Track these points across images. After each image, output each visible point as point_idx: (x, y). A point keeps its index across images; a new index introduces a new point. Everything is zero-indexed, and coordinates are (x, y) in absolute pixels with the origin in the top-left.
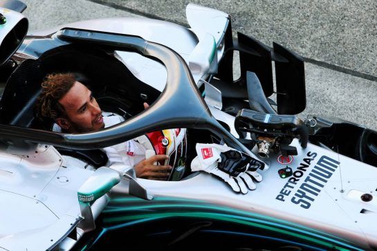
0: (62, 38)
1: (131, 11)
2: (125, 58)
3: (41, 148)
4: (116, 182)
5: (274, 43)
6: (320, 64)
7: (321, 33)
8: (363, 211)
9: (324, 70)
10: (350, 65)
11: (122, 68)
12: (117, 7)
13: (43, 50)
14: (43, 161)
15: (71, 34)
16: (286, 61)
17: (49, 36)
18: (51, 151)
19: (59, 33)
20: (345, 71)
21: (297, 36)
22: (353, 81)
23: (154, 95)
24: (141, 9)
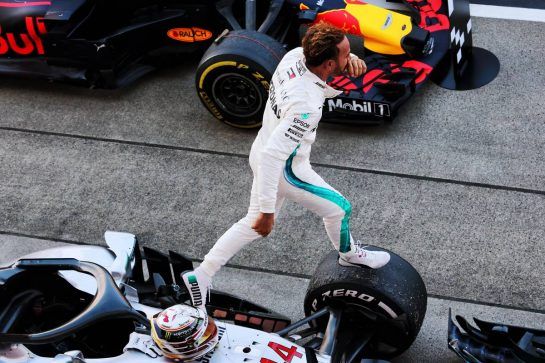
0: (19, 267)
1: (66, 241)
2: (67, 275)
3: (14, 347)
5: (170, 252)
8: (245, 360)
11: (64, 282)
12: (56, 240)
13: (7, 277)
14: (16, 356)
15: (25, 263)
16: (179, 262)
17: (10, 267)
18: (22, 348)
19: (17, 263)
21: (185, 244)
23: (90, 298)
24: (73, 240)
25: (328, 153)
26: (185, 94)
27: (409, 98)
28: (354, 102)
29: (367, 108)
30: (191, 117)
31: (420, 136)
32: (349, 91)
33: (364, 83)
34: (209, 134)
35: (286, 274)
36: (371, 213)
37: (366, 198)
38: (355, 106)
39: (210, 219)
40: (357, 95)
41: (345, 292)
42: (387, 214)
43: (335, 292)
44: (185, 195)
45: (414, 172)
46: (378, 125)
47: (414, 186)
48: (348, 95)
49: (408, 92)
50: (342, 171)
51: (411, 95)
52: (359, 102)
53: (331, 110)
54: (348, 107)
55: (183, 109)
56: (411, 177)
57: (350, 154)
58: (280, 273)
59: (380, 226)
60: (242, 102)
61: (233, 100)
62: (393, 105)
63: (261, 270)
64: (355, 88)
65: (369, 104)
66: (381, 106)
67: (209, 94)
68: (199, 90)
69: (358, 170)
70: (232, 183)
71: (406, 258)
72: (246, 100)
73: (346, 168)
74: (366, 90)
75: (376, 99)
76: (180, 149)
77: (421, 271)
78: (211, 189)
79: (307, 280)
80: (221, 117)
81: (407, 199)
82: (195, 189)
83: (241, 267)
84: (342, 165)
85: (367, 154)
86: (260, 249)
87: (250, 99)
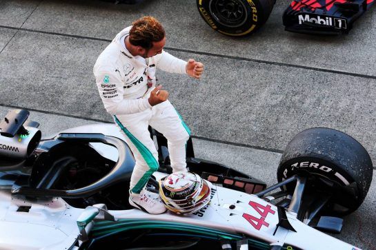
0: (59, 139)
1: (95, 120)
2: (95, 146)
3: (55, 200)
4: (97, 214)
6: (200, 138)
7: (198, 121)
8: (231, 215)
9: (202, 141)
10: (216, 137)
11: (93, 151)
12: (87, 119)
13: (50, 146)
14: (57, 206)
15: (65, 136)
17: (53, 139)
18: (60, 201)
19: (58, 136)
20: (214, 141)
22: (218, 145)
23: (113, 164)
24: (100, 119)
25: (298, 56)
26: (189, 9)
27: (361, 15)
28: (319, 17)
29: (328, 22)
30: (192, 26)
31: (370, 44)
32: (315, 8)
33: (327, 3)
34: (205, 40)
35: (263, 149)
36: (330, 103)
37: (326, 91)
38: (319, 20)
39: (205, 105)
40: (321, 12)
41: (309, 164)
42: (342, 105)
43: (302, 164)
44: (186, 86)
45: (364, 73)
46: (337, 35)
47: (364, 83)
48: (314, 11)
49: (361, 10)
50: (309, 71)
51: (364, 12)
52: (323, 17)
53: (300, 23)
54: (314, 21)
55: (186, 20)
56: (362, 76)
57: (314, 57)
58: (259, 148)
59: (337, 114)
60: (232, 16)
61: (225, 14)
62: (349, 20)
63: (244, 145)
64: (320, 6)
65: (330, 19)
66: (340, 21)
67: (207, 9)
68: (198, 6)
69: (320, 70)
70: (223, 78)
71: (357, 139)
72: (235, 14)
73: (311, 68)
74: (328, 8)
75: (335, 15)
76: (184, 51)
77: (368, 150)
78: (206, 82)
79: (279, 154)
80: (215, 27)
81: (359, 93)
82: (195, 82)
83: (228, 143)
84: (308, 65)
85: (328, 57)
86: (244, 129)
87: (238, 14)
